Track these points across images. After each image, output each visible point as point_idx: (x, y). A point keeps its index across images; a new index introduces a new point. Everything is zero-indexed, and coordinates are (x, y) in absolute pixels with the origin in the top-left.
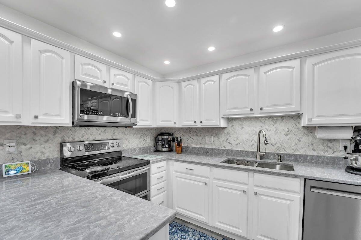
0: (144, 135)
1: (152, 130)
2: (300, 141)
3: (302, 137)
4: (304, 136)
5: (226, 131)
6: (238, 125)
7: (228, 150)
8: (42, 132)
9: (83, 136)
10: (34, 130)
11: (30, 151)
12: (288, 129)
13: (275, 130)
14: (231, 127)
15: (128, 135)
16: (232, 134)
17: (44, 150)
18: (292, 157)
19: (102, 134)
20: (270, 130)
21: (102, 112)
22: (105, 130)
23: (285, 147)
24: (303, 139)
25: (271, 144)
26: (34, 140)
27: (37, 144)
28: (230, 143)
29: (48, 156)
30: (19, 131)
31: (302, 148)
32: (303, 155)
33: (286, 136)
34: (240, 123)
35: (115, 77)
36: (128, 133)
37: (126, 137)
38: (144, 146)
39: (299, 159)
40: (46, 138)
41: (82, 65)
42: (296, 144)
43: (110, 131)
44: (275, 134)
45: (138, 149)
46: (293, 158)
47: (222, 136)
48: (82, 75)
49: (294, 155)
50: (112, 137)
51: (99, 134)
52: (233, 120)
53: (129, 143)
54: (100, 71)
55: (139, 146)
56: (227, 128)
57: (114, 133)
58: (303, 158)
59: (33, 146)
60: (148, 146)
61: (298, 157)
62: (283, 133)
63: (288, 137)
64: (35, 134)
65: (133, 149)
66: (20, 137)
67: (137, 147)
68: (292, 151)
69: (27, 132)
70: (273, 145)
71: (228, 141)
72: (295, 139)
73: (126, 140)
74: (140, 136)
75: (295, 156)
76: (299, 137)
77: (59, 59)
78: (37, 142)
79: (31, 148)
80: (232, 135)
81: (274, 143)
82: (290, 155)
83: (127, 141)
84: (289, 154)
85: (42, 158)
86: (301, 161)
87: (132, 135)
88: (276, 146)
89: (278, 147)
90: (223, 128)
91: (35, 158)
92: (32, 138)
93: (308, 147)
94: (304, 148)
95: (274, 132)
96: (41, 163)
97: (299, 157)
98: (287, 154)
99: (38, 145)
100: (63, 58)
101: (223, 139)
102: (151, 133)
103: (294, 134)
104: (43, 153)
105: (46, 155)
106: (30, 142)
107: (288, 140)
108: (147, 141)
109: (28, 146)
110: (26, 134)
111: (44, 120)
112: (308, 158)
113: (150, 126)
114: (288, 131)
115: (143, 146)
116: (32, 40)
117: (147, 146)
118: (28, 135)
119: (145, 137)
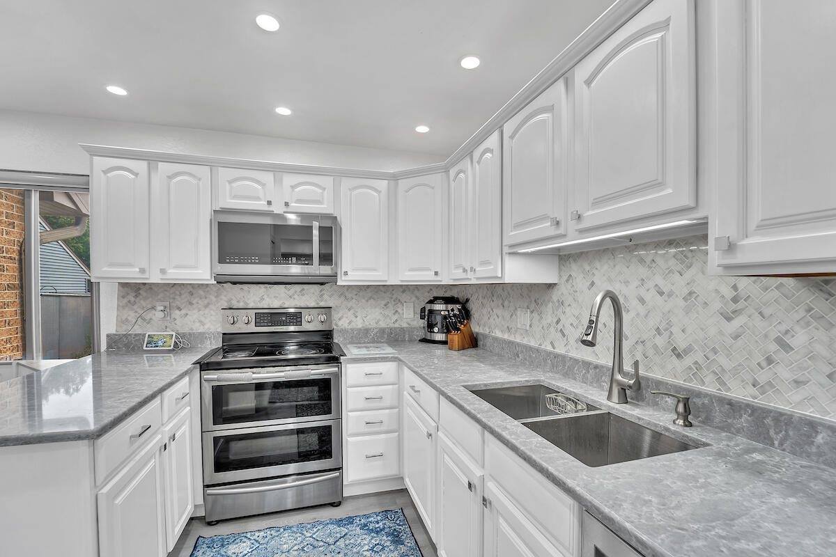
0: (394, 301)
1: (418, 290)
2: (786, 347)
3: (797, 328)
4: (808, 324)
5: (555, 295)
6: (582, 276)
7: (556, 356)
8: (201, 292)
9: (262, 299)
10: (192, 290)
11: (186, 319)
12: (735, 287)
13: (686, 291)
14: (567, 281)
15: (354, 301)
16: (569, 305)
17: (203, 319)
18: (741, 416)
19: (296, 296)
20: (670, 295)
21: (257, 258)
22: (303, 289)
23: (723, 370)
24: (799, 339)
25: (673, 351)
26: (191, 304)
27: (194, 309)
28: (564, 335)
29: (209, 329)
30: (172, 290)
31: (798, 383)
32: (791, 416)
33: (729, 319)
34: (587, 268)
35: (293, 191)
36: (354, 297)
37: (350, 304)
38: (397, 325)
39: (772, 432)
40: (206, 302)
41: (230, 182)
42: (770, 361)
43: (312, 291)
44: (687, 311)
45: (375, 331)
46: (744, 420)
47: (548, 310)
48: (231, 199)
49: (754, 410)
50: (318, 304)
51: (290, 297)
52: (571, 259)
53: (356, 317)
54: (263, 185)
55: (383, 325)
56: (557, 287)
57: (322, 296)
58: (791, 433)
59: (189, 313)
60: (408, 326)
61: (768, 421)
62: (717, 305)
63: (737, 322)
64: (192, 294)
65: (365, 330)
66: (174, 299)
67: (375, 325)
68: (754, 391)
69: (183, 292)
70: (679, 356)
71: (560, 326)
72: (766, 336)
73: (349, 310)
74: (384, 303)
75: (758, 414)
76: (783, 327)
77: (194, 181)
78: (194, 306)
79: (187, 314)
80: (567, 310)
81: (682, 345)
82: (734, 407)
83: (352, 311)
84: (730, 403)
85: (201, 330)
86: (781, 444)
87: (363, 301)
88: (688, 361)
89: (696, 363)
90: (550, 286)
91: (192, 329)
92: (188, 300)
93: (826, 381)
94: (805, 383)
95: (682, 303)
96: (197, 337)
97: (771, 423)
98: (721, 400)
99: (195, 311)
100: (200, 179)
101: (549, 321)
102: (416, 297)
103: (760, 313)
104: (202, 323)
105: (206, 327)
106: (185, 306)
107: (736, 337)
108: (403, 314)
109: (183, 312)
110: (181, 294)
111: (176, 275)
112: (820, 439)
113: (386, 281)
114: (735, 300)
115: (392, 325)
116: (160, 164)
117: (405, 325)
118: (183, 296)
119: (399, 305)
